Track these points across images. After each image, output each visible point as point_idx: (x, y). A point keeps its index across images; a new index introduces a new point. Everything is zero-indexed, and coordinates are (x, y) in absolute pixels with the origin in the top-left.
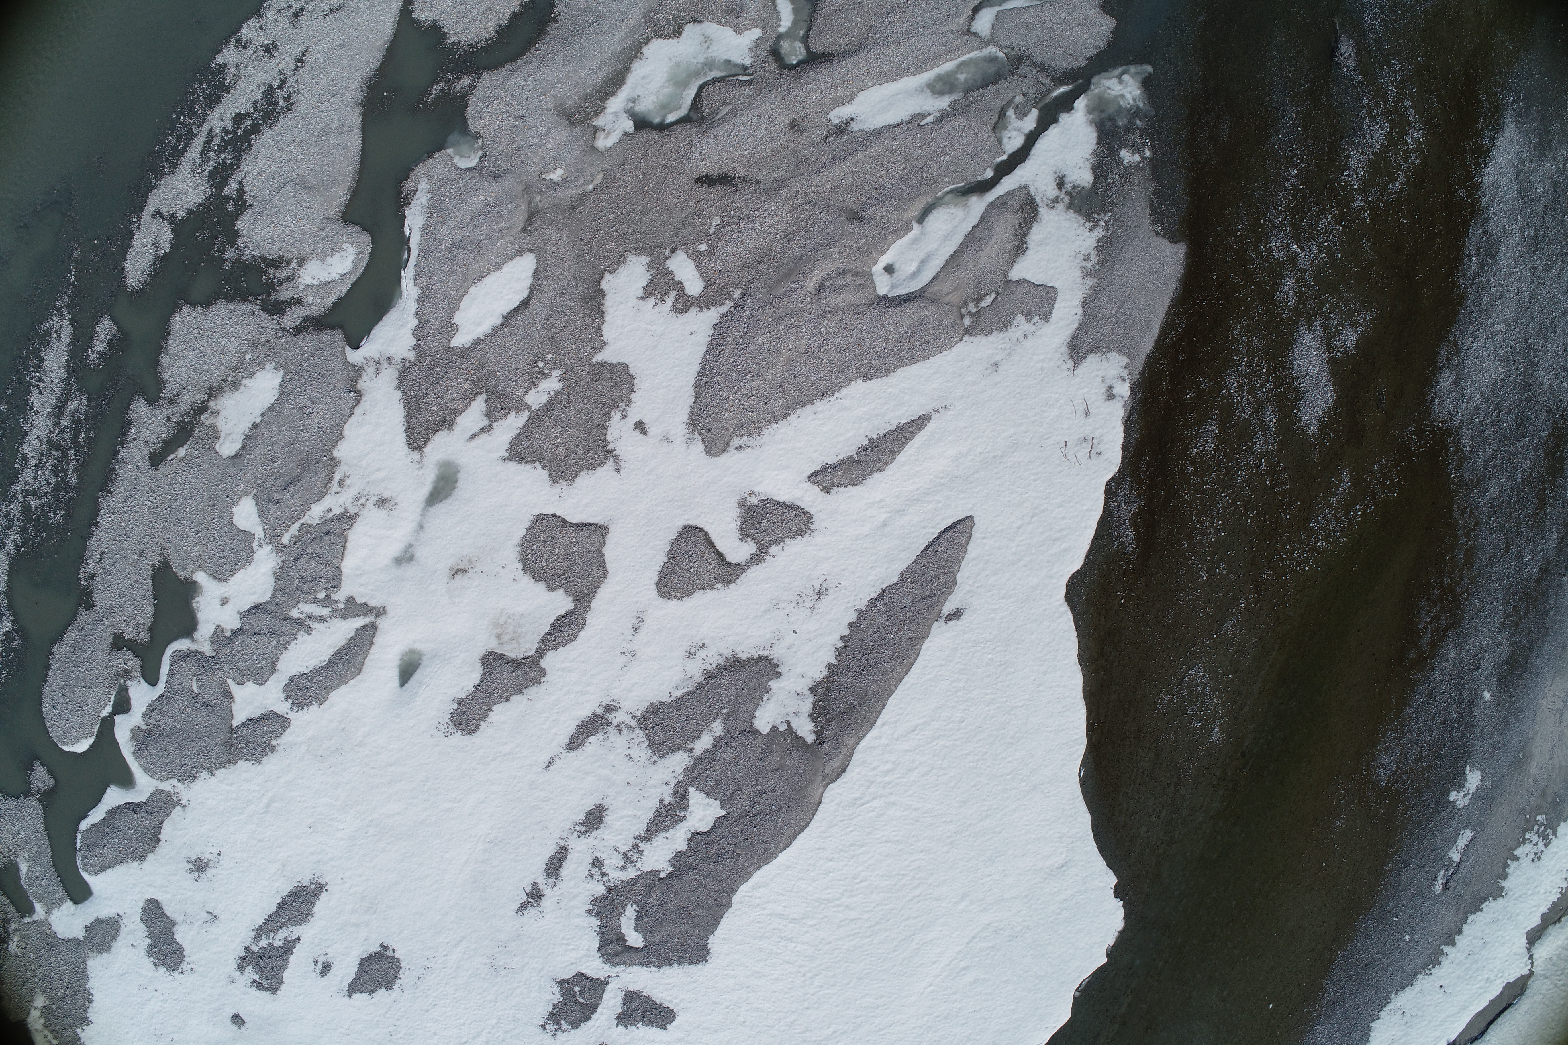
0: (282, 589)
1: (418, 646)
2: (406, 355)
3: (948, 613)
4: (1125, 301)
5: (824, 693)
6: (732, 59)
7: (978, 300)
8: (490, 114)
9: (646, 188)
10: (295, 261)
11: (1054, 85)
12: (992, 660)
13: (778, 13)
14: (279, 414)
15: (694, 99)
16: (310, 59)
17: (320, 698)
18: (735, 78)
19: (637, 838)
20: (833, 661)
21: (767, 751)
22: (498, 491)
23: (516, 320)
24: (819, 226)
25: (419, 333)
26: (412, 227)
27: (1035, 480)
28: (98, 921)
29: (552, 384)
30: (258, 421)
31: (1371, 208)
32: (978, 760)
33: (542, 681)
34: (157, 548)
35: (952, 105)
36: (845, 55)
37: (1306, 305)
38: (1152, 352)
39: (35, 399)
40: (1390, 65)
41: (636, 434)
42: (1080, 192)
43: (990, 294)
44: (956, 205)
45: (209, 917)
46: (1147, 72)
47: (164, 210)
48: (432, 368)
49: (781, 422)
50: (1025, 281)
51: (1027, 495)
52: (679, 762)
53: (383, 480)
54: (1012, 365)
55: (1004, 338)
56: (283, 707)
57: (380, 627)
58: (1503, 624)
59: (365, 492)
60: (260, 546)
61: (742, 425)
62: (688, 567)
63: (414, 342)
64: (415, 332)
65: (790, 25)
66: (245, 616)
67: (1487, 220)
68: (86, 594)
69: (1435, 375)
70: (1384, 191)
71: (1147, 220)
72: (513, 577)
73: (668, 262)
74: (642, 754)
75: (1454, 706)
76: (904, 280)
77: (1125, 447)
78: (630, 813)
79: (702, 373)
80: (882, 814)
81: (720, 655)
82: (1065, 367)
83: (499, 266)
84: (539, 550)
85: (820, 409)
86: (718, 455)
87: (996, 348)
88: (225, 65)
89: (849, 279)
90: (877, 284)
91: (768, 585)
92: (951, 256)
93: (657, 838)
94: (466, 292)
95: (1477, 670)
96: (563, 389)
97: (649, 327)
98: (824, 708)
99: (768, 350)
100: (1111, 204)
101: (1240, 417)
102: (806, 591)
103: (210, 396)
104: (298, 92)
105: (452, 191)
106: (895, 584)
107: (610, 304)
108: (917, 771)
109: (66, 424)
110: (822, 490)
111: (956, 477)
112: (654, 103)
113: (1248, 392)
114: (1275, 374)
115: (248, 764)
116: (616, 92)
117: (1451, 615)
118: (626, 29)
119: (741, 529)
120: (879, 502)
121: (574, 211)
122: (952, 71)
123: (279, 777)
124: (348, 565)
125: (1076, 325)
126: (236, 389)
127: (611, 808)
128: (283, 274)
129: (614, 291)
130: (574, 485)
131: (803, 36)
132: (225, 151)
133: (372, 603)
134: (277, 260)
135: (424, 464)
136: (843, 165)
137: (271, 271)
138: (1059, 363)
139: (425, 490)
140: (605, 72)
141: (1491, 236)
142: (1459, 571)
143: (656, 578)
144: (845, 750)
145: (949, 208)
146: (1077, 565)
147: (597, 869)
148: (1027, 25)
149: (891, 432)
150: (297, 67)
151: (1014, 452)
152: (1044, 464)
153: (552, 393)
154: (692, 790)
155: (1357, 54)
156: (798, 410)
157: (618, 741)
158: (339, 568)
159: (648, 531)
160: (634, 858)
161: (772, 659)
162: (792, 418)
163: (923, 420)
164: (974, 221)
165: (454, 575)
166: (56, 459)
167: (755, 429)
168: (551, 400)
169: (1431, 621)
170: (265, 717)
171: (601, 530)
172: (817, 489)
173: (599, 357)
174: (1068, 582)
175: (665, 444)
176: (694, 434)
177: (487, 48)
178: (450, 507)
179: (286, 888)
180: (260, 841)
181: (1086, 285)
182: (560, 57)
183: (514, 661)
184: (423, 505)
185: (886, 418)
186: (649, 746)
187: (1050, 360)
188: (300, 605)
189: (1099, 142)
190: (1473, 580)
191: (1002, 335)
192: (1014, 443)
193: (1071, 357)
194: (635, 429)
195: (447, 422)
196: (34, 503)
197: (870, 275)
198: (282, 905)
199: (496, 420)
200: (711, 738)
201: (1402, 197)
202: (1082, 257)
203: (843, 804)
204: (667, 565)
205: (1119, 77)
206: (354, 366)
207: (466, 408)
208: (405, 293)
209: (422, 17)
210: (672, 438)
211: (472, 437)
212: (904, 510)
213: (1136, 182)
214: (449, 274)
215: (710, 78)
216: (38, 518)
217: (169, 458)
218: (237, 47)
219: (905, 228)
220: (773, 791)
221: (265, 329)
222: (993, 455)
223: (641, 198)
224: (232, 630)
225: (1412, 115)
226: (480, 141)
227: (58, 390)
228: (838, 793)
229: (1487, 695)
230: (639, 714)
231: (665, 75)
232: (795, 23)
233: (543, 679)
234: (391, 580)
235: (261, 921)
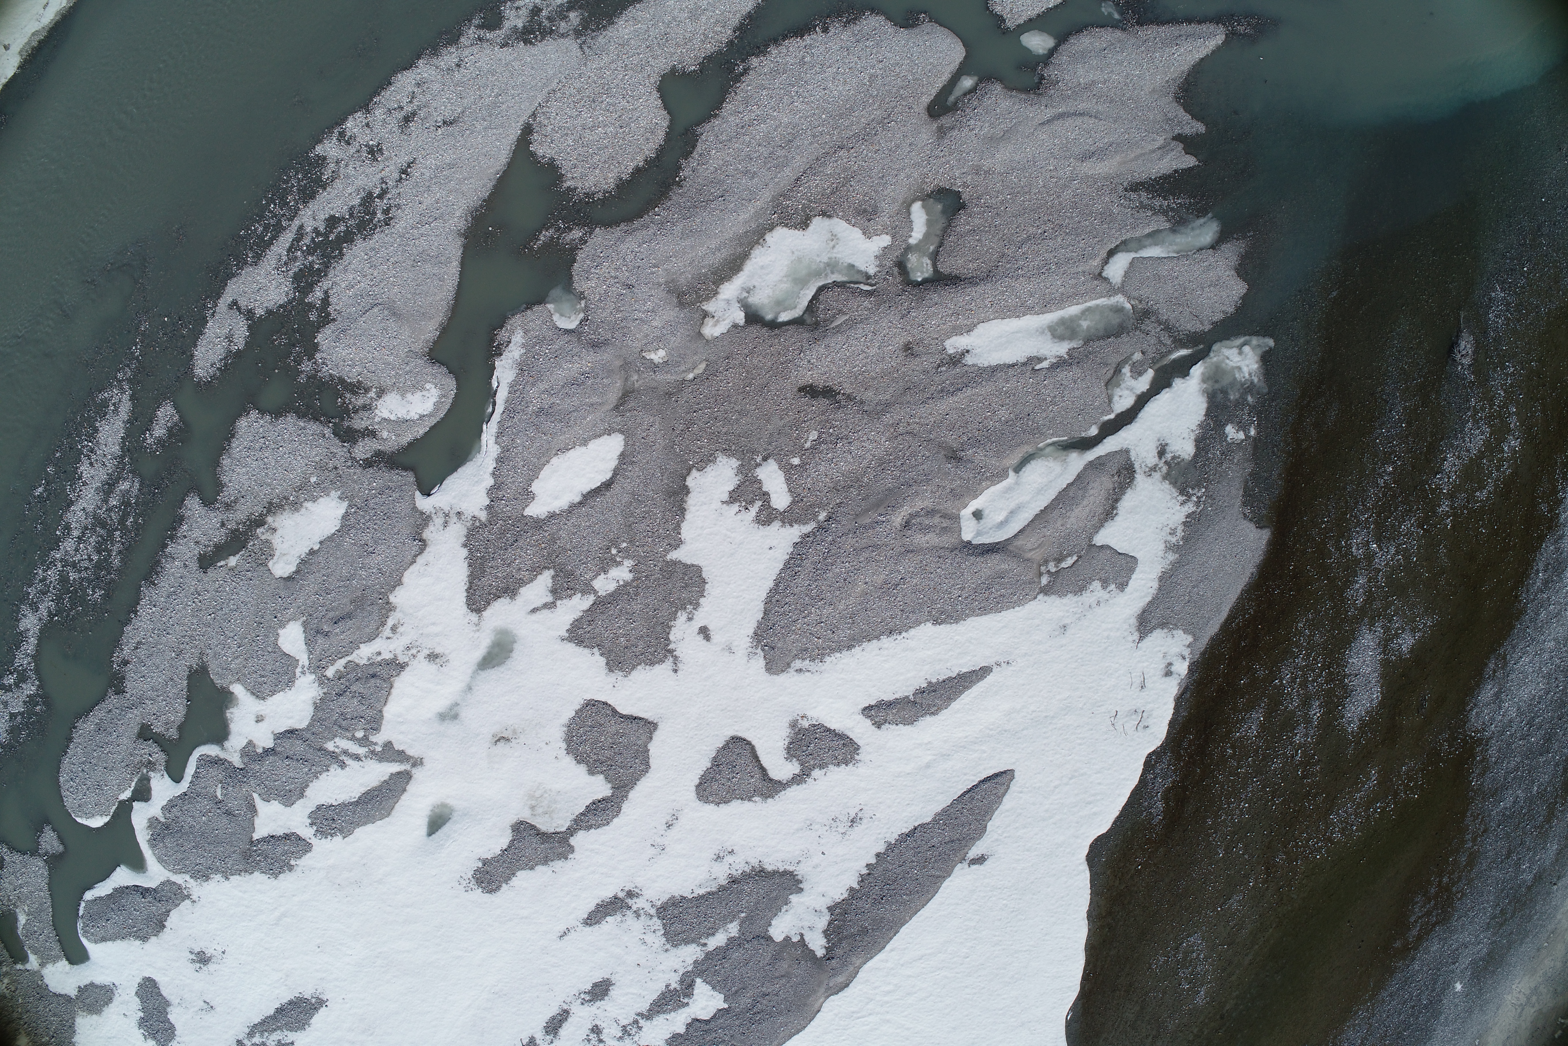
0: (320, 720)
1: (451, 802)
2: (477, 514)
3: (972, 857)
4: (1202, 581)
5: (841, 914)
6: (856, 264)
7: (1059, 560)
8: (597, 276)
9: (748, 388)
10: (375, 390)
11: (1175, 346)
12: (1006, 905)
13: (911, 222)
14: (338, 546)
15: (811, 301)
16: (415, 172)
17: (346, 832)
18: (856, 286)
19: (638, 1014)
20: (856, 886)
21: (776, 958)
22: (552, 669)
23: (595, 501)
24: (916, 460)
25: (494, 492)
26: (501, 380)
27: (1080, 744)
28: (92, 984)
29: (622, 573)
30: (316, 547)
31: (1455, 515)
32: (975, 994)
33: (569, 857)
34: (196, 652)
35: (1070, 352)
36: (972, 281)
37: (1372, 605)
38: (1217, 635)
39: (84, 469)
40: (1504, 368)
41: (699, 639)
42: (1179, 463)
43: (1072, 556)
44: (1055, 459)
45: (206, 1006)
46: (1268, 346)
47: (243, 303)
48: (503, 533)
49: (845, 652)
50: (1108, 547)
51: (1070, 757)
52: (690, 954)
53: (437, 635)
54: (1080, 630)
55: (1077, 602)
56: (307, 832)
57: (415, 776)
58: (1489, 924)
59: (418, 643)
60: (303, 673)
61: (806, 650)
62: (731, 776)
63: (487, 502)
64: (490, 491)
65: (921, 237)
66: (278, 738)
67: (1561, 537)
68: (118, 678)
69: (1478, 686)
70: (1471, 498)
71: (1238, 502)
72: (555, 755)
73: (758, 470)
74: (657, 941)
75: (1426, 994)
76: (991, 529)
77: (1172, 724)
78: (636, 992)
79: (774, 591)
80: (876, 1029)
81: (747, 863)
82: (1130, 638)
83: (586, 441)
84: (585, 734)
85: (886, 646)
86: (777, 673)
87: (1068, 611)
88: (325, 158)
89: (936, 520)
90: (963, 529)
91: (805, 806)
92: (1041, 511)
93: (657, 1018)
94: (548, 462)
95: (1454, 963)
96: (633, 581)
97: (729, 533)
98: (839, 927)
99: (845, 580)
100: (1207, 480)
101: (1287, 707)
102: (841, 817)
103: (269, 511)
104: (398, 207)
105: (547, 351)
106: (928, 824)
107: (692, 502)
108: (916, 995)
109: (115, 503)
110: (873, 724)
111: (1005, 731)
112: (769, 297)
113: (1299, 684)
114: (1329, 669)
115: (264, 877)
116: (731, 277)
117: (1442, 912)
118: (753, 210)
119: (788, 749)
120: (926, 744)
121: (670, 398)
122: (1076, 316)
123: (294, 896)
124: (390, 711)
125: (1149, 598)
126: (297, 510)
127: (618, 984)
128: (360, 401)
129: (699, 490)
130: (630, 677)
131: (932, 253)
132: (313, 254)
133: (410, 752)
134: (354, 385)
135: (481, 628)
136: (951, 400)
137: (348, 396)
138: (1126, 634)
139: (479, 653)
140: (724, 254)
141: (1561, 554)
142: (1459, 873)
143: (697, 781)
144: (851, 968)
145: (1048, 461)
146: (1104, 828)
147: (595, 1035)
148: (1158, 277)
149: (950, 679)
150: (401, 178)
151: (1065, 715)
152: (1092, 730)
153: (621, 583)
154: (699, 981)
155: (1474, 352)
156: (864, 644)
157: (635, 926)
158: (381, 711)
159: (696, 735)
160: (633, 1032)
161: (797, 875)
162: (857, 650)
163: (984, 672)
164: (1070, 478)
165: (496, 742)
166: (101, 536)
167: (819, 655)
168: (619, 590)
169: (1423, 916)
170: (287, 837)
171: (650, 726)
172: (868, 722)
173: (673, 555)
174: (1093, 843)
175: (727, 654)
176: (757, 648)
177: (603, 201)
178: (502, 675)
179: (286, 996)
180: (266, 949)
181: (1167, 560)
182: (679, 228)
183: (544, 834)
184: (474, 667)
185: (949, 664)
186: (664, 934)
187: (1118, 629)
188: (337, 740)
189: (1208, 414)
190: (1470, 882)
191: (1075, 599)
192: (1068, 707)
193: (1139, 630)
194: (699, 633)
195: (510, 590)
196: (73, 576)
197: (956, 518)
198: (280, 1011)
199: (561, 598)
200: (726, 938)
201: (1486, 506)
202: (1169, 531)
203: (840, 1015)
204: (709, 771)
205: (1240, 347)
206: (422, 513)
207: (532, 580)
208: (484, 448)
209: (540, 152)
210: (734, 649)
211: (534, 610)
212: (949, 755)
213: (1235, 461)
214: (532, 440)
215: (830, 281)
216: (76, 591)
217: (219, 564)
218: (340, 141)
219: (1001, 475)
220: (777, 995)
221: (334, 455)
222: (1045, 714)
223: (740, 397)
224: (264, 748)
225: (1514, 422)
226: (583, 303)
227: (110, 466)
228: (837, 1005)
229: (1458, 987)
230: (659, 903)
231: (785, 269)
232: (927, 236)
233: (571, 856)
234: (432, 734)
235: (257, 1020)
